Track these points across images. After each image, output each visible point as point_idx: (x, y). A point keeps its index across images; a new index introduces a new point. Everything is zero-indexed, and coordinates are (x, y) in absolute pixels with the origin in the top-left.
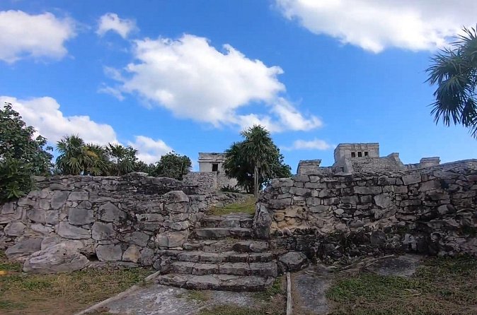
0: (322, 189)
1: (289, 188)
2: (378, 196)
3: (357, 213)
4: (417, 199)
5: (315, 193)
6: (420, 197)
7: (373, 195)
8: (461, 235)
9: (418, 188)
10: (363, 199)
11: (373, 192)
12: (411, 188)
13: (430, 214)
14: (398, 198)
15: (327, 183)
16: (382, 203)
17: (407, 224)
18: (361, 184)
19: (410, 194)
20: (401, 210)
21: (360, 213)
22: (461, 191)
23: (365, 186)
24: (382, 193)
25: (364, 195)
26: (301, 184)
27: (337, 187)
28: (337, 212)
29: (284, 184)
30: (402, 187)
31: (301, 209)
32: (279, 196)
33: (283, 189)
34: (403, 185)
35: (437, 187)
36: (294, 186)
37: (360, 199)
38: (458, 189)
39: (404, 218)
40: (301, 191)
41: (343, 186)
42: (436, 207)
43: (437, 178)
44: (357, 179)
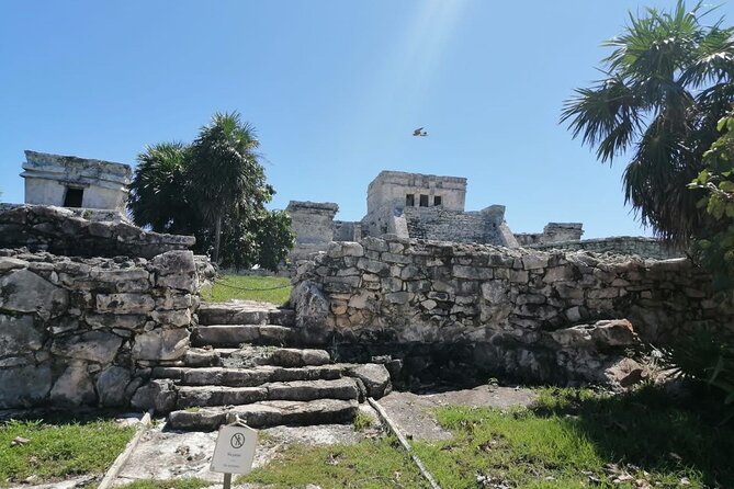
0: (406, 265)
1: (358, 258)
2: (488, 285)
3: (455, 309)
4: (540, 294)
5: (396, 271)
6: (543, 291)
7: (482, 282)
8: (595, 356)
9: (543, 276)
10: (465, 286)
11: (482, 276)
12: (533, 276)
13: (556, 320)
14: (514, 291)
15: (414, 256)
16: (492, 295)
17: (525, 333)
18: (463, 261)
19: (531, 285)
20: (516, 311)
21: (460, 309)
22: (598, 286)
23: (470, 265)
24: (493, 279)
25: (467, 280)
26: (375, 255)
27: (429, 264)
28: (425, 304)
29: (349, 252)
30: (521, 272)
31: (372, 295)
32: (341, 272)
33: (347, 260)
34: (523, 269)
35: (567, 276)
36: (364, 257)
37: (460, 287)
38: (596, 282)
39: (520, 323)
40: (375, 265)
41: (439, 262)
42: (565, 310)
43: (569, 263)
44: (459, 253)
